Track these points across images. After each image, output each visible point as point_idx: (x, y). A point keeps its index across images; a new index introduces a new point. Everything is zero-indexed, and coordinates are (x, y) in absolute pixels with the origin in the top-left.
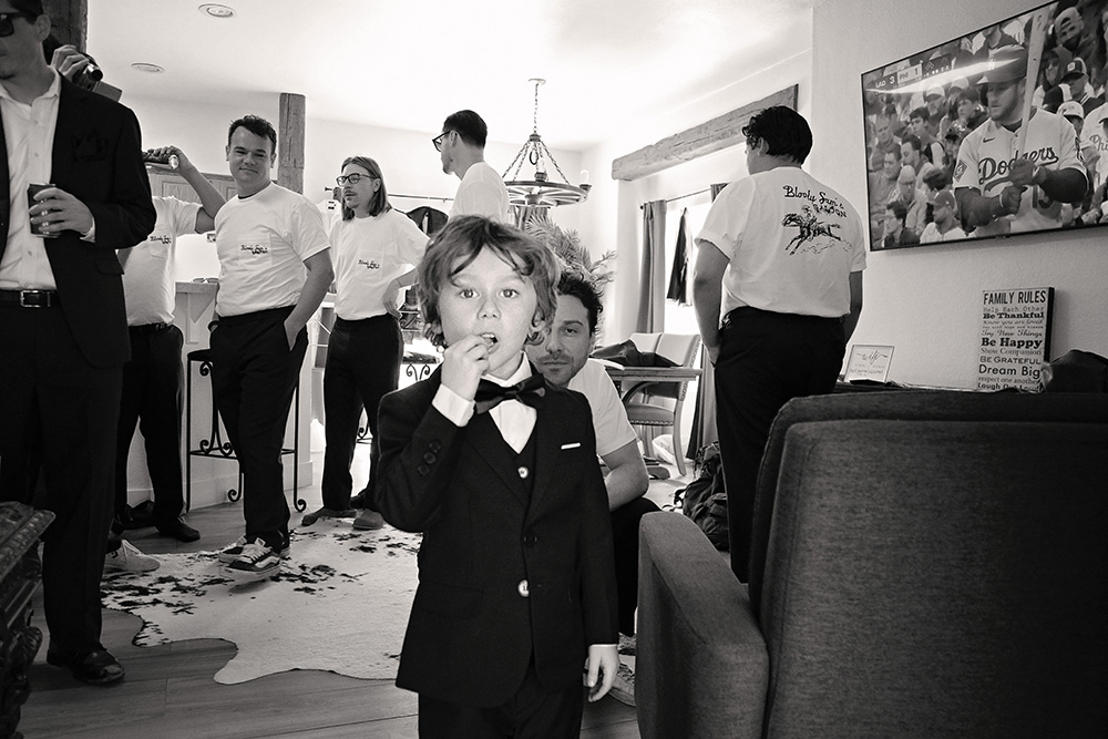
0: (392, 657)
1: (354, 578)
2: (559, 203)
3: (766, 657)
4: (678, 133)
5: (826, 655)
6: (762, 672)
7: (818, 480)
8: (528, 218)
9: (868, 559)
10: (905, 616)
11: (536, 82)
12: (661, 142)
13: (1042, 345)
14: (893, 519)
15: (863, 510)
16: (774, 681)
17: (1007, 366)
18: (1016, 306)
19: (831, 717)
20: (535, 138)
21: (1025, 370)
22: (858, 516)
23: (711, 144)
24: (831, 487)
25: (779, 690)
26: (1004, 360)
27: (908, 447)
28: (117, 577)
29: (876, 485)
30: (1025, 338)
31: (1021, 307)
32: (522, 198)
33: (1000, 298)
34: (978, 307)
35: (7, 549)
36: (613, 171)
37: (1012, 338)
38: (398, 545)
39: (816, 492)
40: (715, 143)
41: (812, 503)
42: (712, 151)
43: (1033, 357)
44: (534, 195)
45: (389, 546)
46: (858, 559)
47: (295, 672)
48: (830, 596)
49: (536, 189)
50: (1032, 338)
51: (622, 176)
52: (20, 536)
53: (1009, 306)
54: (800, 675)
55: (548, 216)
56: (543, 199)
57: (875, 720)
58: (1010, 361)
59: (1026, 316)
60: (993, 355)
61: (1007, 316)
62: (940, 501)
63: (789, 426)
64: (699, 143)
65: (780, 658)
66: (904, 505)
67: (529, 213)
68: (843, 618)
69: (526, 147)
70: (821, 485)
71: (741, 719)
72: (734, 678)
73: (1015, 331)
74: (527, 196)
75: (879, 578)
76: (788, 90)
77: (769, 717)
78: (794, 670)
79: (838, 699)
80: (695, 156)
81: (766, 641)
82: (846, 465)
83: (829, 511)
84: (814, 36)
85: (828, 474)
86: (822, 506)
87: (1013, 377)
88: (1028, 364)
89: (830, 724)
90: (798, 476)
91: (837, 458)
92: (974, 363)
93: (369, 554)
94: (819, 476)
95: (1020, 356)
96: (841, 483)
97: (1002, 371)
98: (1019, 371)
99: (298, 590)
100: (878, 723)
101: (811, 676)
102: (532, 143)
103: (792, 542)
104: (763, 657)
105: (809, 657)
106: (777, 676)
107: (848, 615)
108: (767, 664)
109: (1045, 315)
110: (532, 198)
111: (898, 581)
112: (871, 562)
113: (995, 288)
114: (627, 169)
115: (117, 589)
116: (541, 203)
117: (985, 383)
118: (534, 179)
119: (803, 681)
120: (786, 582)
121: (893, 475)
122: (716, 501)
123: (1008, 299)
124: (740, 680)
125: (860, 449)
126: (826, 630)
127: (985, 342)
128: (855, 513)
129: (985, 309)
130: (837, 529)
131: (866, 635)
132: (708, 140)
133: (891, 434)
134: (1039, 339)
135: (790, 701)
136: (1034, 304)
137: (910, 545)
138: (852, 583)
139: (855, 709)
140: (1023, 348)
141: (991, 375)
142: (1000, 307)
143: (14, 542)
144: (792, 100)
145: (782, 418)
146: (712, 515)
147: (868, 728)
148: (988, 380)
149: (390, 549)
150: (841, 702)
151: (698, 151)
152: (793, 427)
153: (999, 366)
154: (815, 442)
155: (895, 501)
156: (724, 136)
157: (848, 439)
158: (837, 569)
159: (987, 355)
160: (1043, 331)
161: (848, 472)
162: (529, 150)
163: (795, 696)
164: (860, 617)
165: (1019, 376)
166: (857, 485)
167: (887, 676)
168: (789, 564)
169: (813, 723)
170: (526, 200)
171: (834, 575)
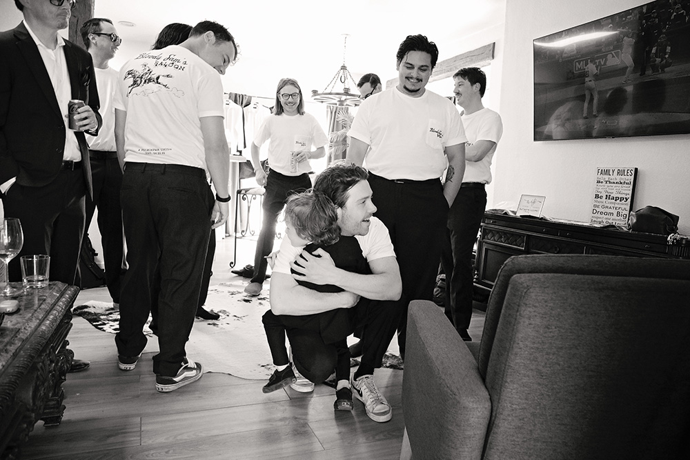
0: (263, 366)
1: (241, 318)
2: (356, 105)
3: (490, 404)
5: (525, 405)
6: (487, 413)
7: (529, 309)
8: (337, 112)
9: (553, 354)
10: (572, 386)
11: (345, 36)
13: (629, 200)
14: (571, 332)
15: (553, 327)
16: (493, 418)
17: (609, 211)
18: (615, 177)
19: (524, 438)
20: (344, 68)
21: (618, 213)
22: (550, 330)
23: (443, 74)
24: (536, 314)
25: (495, 422)
26: (607, 207)
27: (583, 292)
28: (111, 313)
29: (562, 313)
30: (620, 196)
31: (619, 178)
32: (335, 102)
33: (607, 172)
34: (595, 176)
35: (55, 312)
37: (612, 195)
38: (264, 299)
39: (527, 316)
41: (524, 322)
43: (623, 207)
44: (343, 101)
45: (259, 299)
46: (547, 354)
47: (209, 374)
48: (530, 373)
49: (344, 98)
50: (624, 196)
52: (61, 303)
53: (611, 177)
54: (509, 415)
55: (349, 111)
56: (348, 102)
57: (550, 440)
58: (610, 208)
59: (621, 183)
60: (601, 204)
61: (610, 183)
62: (598, 324)
63: (512, 276)
65: (498, 406)
66: (577, 325)
67: (338, 109)
68: (536, 386)
69: (339, 73)
70: (530, 312)
71: (473, 437)
72: (471, 416)
73: (614, 191)
74: (339, 101)
75: (559, 365)
76: (489, 45)
77: (489, 437)
78: (506, 413)
79: (530, 429)
81: (489, 395)
82: (546, 302)
83: (534, 327)
84: (506, 16)
85: (535, 306)
86: (530, 324)
87: (612, 217)
88: (620, 211)
89: (524, 441)
90: (517, 307)
91: (541, 298)
92: (590, 207)
93: (248, 303)
94: (530, 307)
95: (616, 206)
96: (542, 312)
97: (606, 214)
98: (615, 214)
99: (209, 324)
100: (551, 442)
101: (516, 417)
102: (342, 71)
103: (510, 343)
104: (488, 405)
105: (515, 406)
106: (496, 414)
107: (539, 384)
108: (490, 408)
109: (632, 183)
110: (341, 102)
111: (569, 367)
112: (555, 356)
113: (604, 167)
115: (111, 320)
116: (347, 105)
117: (595, 219)
118: (343, 92)
119: (510, 419)
120: (505, 365)
121: (573, 309)
122: (441, 279)
123: (611, 173)
124: (474, 416)
125: (555, 293)
126: (526, 392)
127: (597, 196)
128: (549, 329)
129: (598, 178)
130: (537, 337)
131: (548, 395)
133: (573, 284)
134: (627, 197)
135: (502, 429)
136: (626, 177)
137: (578, 347)
138: (543, 367)
139: (538, 434)
140: (618, 201)
141: (599, 215)
142: (607, 177)
143: (58, 307)
144: (491, 52)
145: (506, 268)
146: (439, 287)
147: (545, 444)
148: (597, 218)
149: (260, 301)
150: (531, 431)
152: (514, 276)
153: (604, 210)
154: (528, 288)
155: (572, 322)
157: (548, 287)
158: (535, 359)
159: (598, 204)
160: (630, 192)
161: (547, 306)
162: (340, 75)
163: (504, 426)
164: (546, 386)
165: (615, 216)
166: (551, 313)
167: (558, 417)
168: (508, 355)
169: (514, 440)
170: (338, 103)
171: (533, 362)
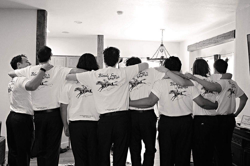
4: (204, 40)
11: (162, 30)
12: (200, 42)
20: (162, 45)
36: (188, 49)
40: (214, 44)
42: (213, 46)
51: (190, 51)
64: (210, 43)
69: (159, 48)
80: (209, 47)
102: (161, 47)
110: (161, 62)
114: (192, 49)
132: (211, 43)
151: (209, 46)
156: (216, 43)
162: (161, 48)
